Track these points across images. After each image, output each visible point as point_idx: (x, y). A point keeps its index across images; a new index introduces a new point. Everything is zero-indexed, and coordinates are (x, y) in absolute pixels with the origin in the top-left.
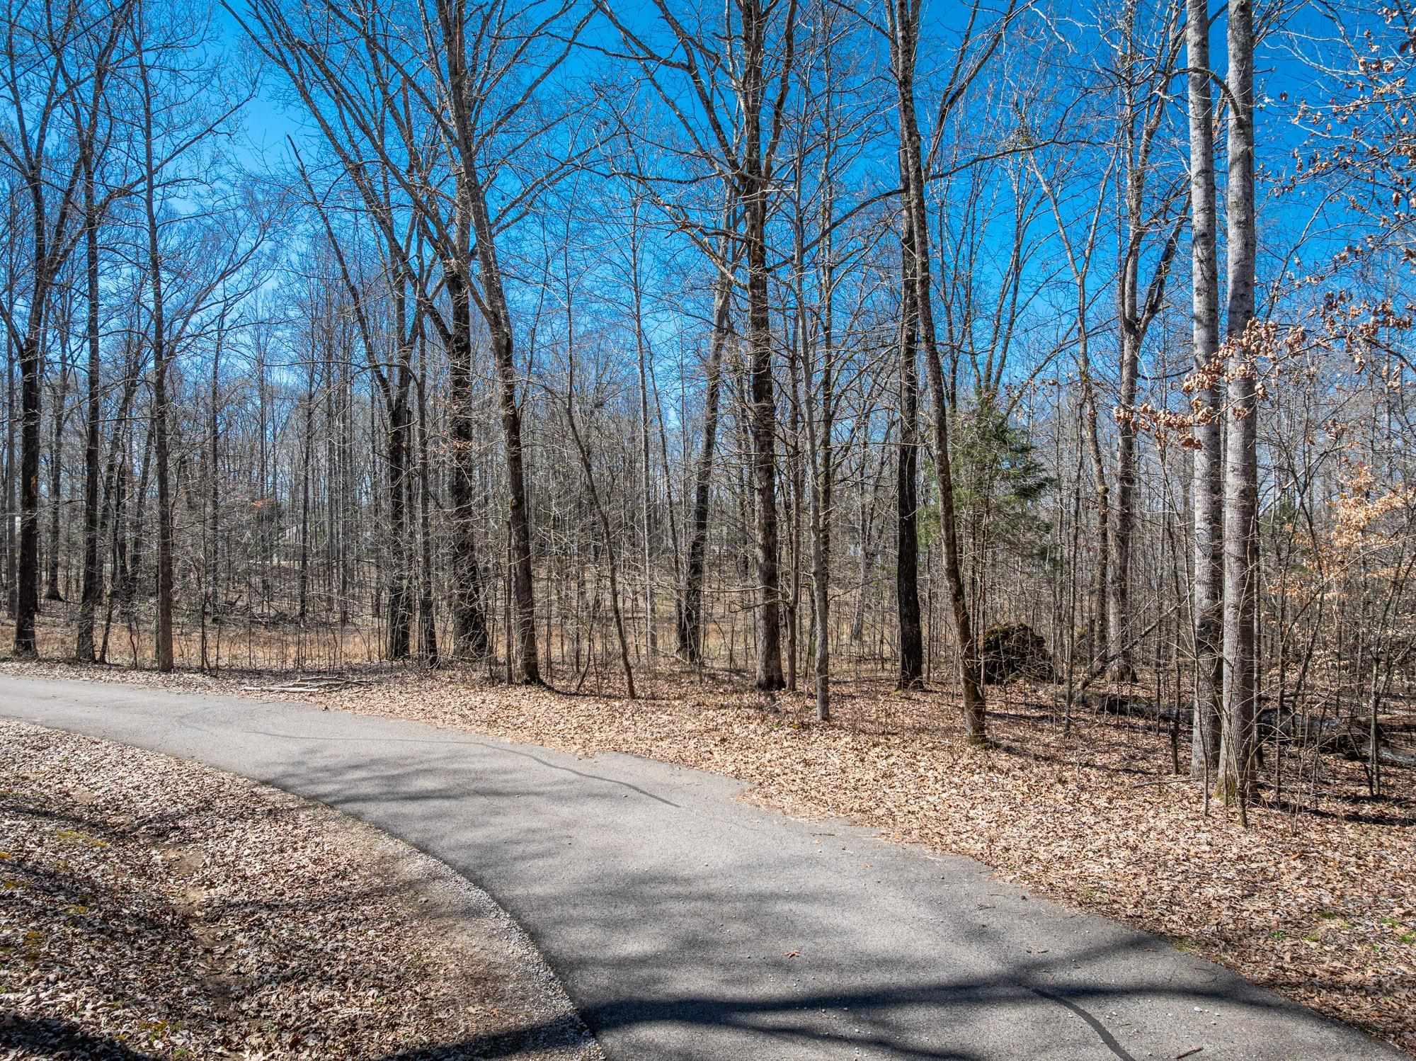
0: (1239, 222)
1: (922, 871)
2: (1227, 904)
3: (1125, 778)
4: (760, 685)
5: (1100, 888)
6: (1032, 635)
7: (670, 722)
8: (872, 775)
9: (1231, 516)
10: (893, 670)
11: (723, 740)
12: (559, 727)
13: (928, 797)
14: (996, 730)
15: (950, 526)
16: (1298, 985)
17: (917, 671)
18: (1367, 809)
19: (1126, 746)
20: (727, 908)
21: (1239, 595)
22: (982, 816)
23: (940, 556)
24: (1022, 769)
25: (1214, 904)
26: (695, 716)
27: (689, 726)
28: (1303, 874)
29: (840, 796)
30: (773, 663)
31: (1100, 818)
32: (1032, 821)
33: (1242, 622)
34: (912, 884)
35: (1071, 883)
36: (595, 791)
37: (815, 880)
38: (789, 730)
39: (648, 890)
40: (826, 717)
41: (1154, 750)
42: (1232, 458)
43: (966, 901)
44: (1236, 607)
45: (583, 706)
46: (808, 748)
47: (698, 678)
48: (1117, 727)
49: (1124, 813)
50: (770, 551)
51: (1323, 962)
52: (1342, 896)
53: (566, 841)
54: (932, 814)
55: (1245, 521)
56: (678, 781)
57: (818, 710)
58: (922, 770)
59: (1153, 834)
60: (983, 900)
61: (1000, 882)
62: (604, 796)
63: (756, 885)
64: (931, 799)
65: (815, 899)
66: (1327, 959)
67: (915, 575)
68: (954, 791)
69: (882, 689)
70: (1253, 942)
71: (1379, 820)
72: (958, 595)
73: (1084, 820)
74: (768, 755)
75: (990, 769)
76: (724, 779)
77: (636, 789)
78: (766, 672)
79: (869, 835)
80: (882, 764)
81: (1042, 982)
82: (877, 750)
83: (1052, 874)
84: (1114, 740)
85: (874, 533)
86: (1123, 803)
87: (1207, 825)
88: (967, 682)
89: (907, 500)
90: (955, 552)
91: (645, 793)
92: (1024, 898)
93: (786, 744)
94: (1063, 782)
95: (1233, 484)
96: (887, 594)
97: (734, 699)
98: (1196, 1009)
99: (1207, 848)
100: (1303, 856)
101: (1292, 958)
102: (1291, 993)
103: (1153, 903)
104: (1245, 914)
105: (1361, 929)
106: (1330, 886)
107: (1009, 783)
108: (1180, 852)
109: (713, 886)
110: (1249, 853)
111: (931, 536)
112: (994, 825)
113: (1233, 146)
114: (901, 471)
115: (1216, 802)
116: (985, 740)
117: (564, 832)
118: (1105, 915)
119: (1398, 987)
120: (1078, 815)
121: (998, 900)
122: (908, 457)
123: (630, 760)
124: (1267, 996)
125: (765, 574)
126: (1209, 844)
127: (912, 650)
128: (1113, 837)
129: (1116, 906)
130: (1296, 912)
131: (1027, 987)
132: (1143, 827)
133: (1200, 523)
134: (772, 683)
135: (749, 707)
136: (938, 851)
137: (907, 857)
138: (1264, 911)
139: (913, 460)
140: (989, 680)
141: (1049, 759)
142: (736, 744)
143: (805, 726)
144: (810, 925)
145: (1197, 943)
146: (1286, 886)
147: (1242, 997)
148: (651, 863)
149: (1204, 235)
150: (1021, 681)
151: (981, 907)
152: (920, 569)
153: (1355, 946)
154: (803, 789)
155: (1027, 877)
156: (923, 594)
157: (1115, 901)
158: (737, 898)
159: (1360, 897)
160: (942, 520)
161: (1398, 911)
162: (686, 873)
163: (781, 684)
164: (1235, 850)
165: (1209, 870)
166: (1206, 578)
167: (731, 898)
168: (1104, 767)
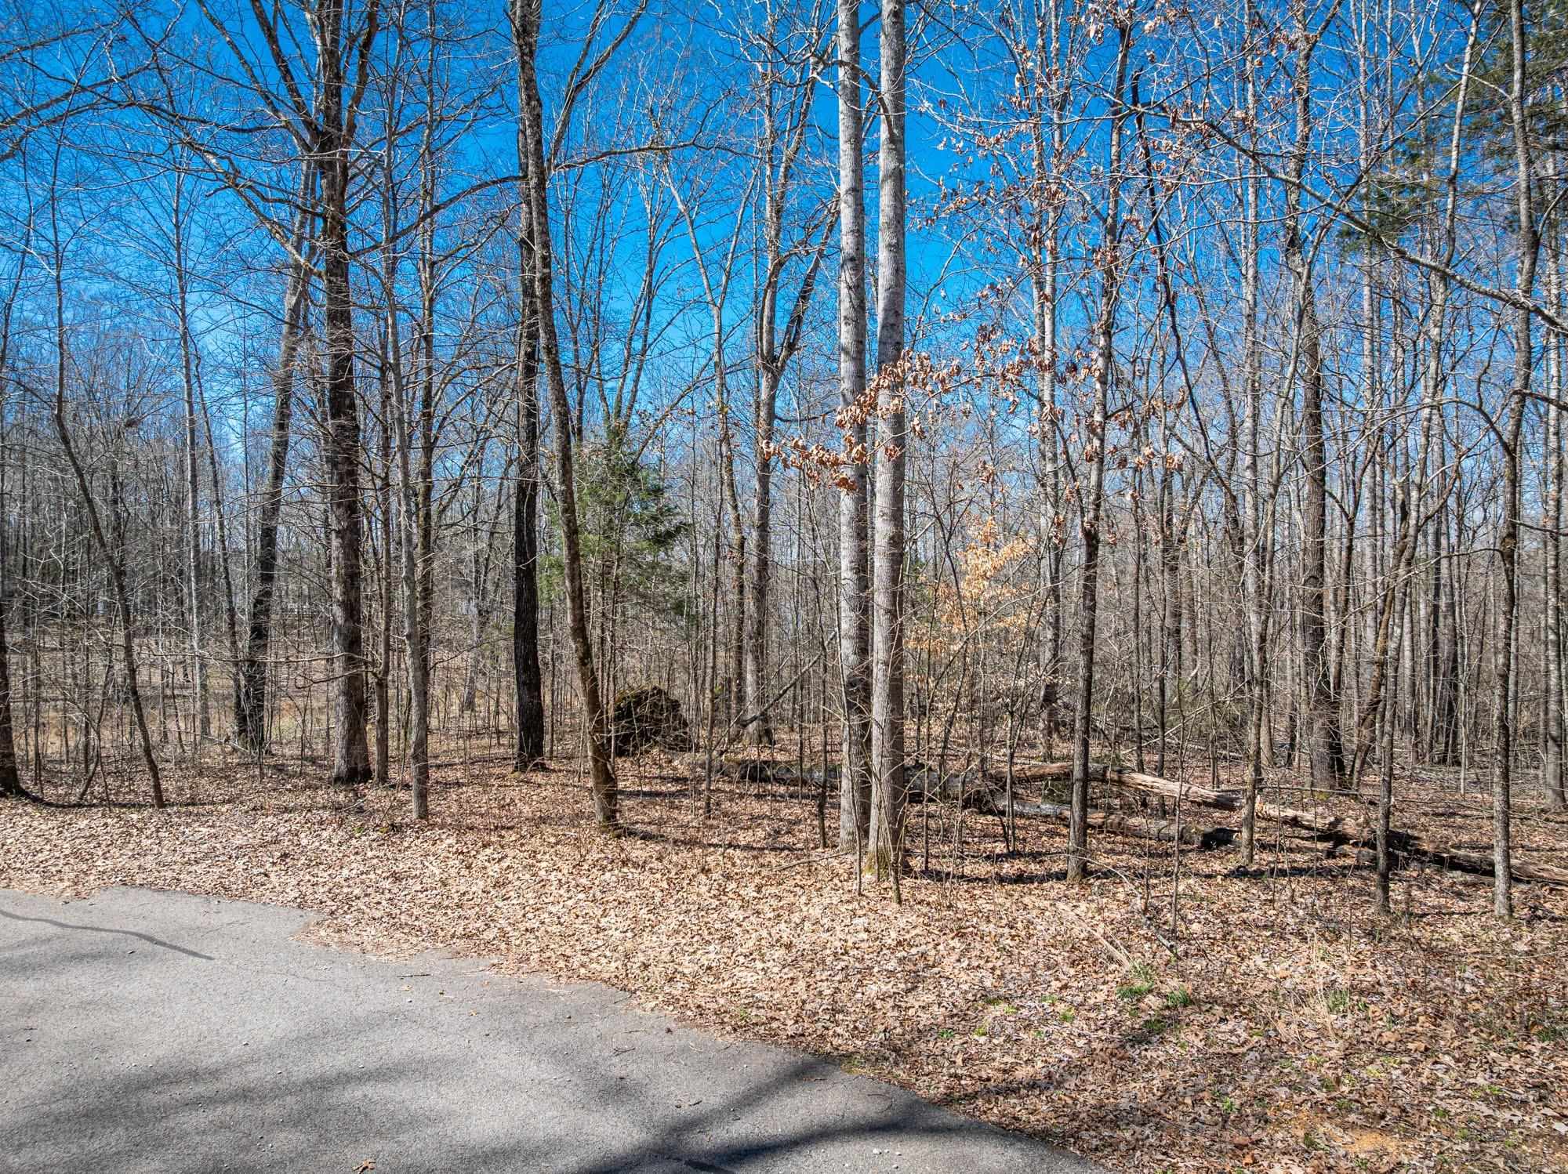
0: (890, 245)
1: (543, 1012)
2: (891, 1002)
3: (771, 858)
4: (338, 779)
5: (755, 1004)
6: (667, 699)
7: (211, 836)
8: (481, 884)
9: (880, 565)
10: (508, 746)
11: (285, 856)
12: (40, 857)
13: (551, 908)
14: (630, 812)
15: (576, 575)
16: (974, 1096)
17: (538, 749)
18: (1007, 868)
19: (768, 818)
20: (271, 1110)
21: (889, 650)
22: (615, 924)
23: (565, 613)
24: (660, 859)
25: (879, 1004)
26: (248, 826)
27: (238, 840)
28: (963, 954)
29: (440, 918)
30: (357, 750)
31: (750, 912)
32: (674, 925)
33: (891, 680)
34: (530, 1031)
35: (722, 1001)
36: (87, 949)
37: (400, 1045)
38: (375, 835)
39: (150, 1098)
40: (424, 813)
41: (798, 822)
42: (881, 502)
43: (598, 1045)
44: (886, 664)
45: (83, 824)
46: (399, 856)
47: (257, 772)
48: (759, 797)
49: (774, 902)
50: (352, 609)
51: (994, 1060)
52: (1002, 977)
53: (22, 1038)
54: (555, 929)
55: (893, 570)
56: (215, 921)
57: (413, 806)
58: (542, 873)
59: (807, 924)
60: (619, 1041)
61: (639, 1012)
62: (96, 956)
63: (317, 1065)
64: (554, 909)
65: (401, 1073)
66: (997, 1055)
67: (534, 636)
68: (582, 896)
69: (497, 771)
70: (923, 1046)
71: (1020, 879)
72: (585, 658)
73: (731, 916)
74: (345, 872)
75: (624, 863)
76: (282, 910)
77: (150, 939)
78: (348, 762)
79: (477, 969)
80: (494, 869)
81: (696, 1148)
82: (488, 851)
83: (699, 991)
84: (756, 812)
85: (490, 587)
86: (773, 890)
87: (862, 908)
88: (596, 761)
89: (525, 545)
90: (581, 607)
91: (164, 944)
92: (669, 1031)
93: (370, 854)
94: (705, 871)
95: (882, 529)
96: (503, 656)
97: (303, 799)
98: (876, 1151)
99: (865, 936)
100: (960, 935)
101: (964, 1061)
102: (970, 1108)
103: (815, 1014)
104: (911, 1012)
105: (1025, 1012)
106: (990, 965)
107: (646, 879)
108: (838, 944)
109: (251, 1076)
110: (908, 937)
111: (553, 589)
112: (629, 934)
113: (885, 161)
114: (519, 512)
115: (868, 877)
116: (617, 827)
117: (22, 1022)
118: (763, 1040)
119: (1067, 1076)
120: (725, 910)
121: (640, 1039)
122: (526, 495)
123: (146, 895)
124: (946, 1116)
125: (346, 637)
126: (867, 930)
127: (532, 723)
128: (764, 934)
129: (775, 1025)
130: (961, 1002)
131: (679, 1160)
132: (796, 918)
133: (847, 573)
134: (356, 774)
135: (324, 807)
136: (563, 980)
137: (524, 993)
138: (929, 1005)
139: (533, 498)
140: (620, 753)
141: (691, 843)
142: (303, 860)
143: (395, 828)
144: (392, 1115)
145: (867, 1060)
146: (948, 971)
147: (921, 1124)
148: (160, 1052)
149: (852, 259)
150: (655, 751)
151: (618, 1052)
152: (541, 627)
153: (1022, 1035)
154: (390, 915)
155: (672, 1000)
156: (544, 656)
157: (773, 1019)
158: (289, 1090)
159: (1019, 974)
160: (566, 571)
161: (1055, 985)
162: (215, 1060)
163: (367, 775)
164: (893, 935)
165: (868, 963)
166: (853, 632)
167: (278, 1091)
168: (748, 848)
